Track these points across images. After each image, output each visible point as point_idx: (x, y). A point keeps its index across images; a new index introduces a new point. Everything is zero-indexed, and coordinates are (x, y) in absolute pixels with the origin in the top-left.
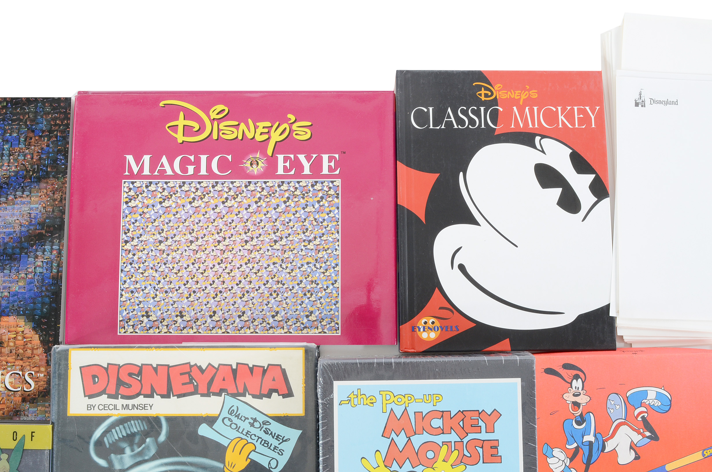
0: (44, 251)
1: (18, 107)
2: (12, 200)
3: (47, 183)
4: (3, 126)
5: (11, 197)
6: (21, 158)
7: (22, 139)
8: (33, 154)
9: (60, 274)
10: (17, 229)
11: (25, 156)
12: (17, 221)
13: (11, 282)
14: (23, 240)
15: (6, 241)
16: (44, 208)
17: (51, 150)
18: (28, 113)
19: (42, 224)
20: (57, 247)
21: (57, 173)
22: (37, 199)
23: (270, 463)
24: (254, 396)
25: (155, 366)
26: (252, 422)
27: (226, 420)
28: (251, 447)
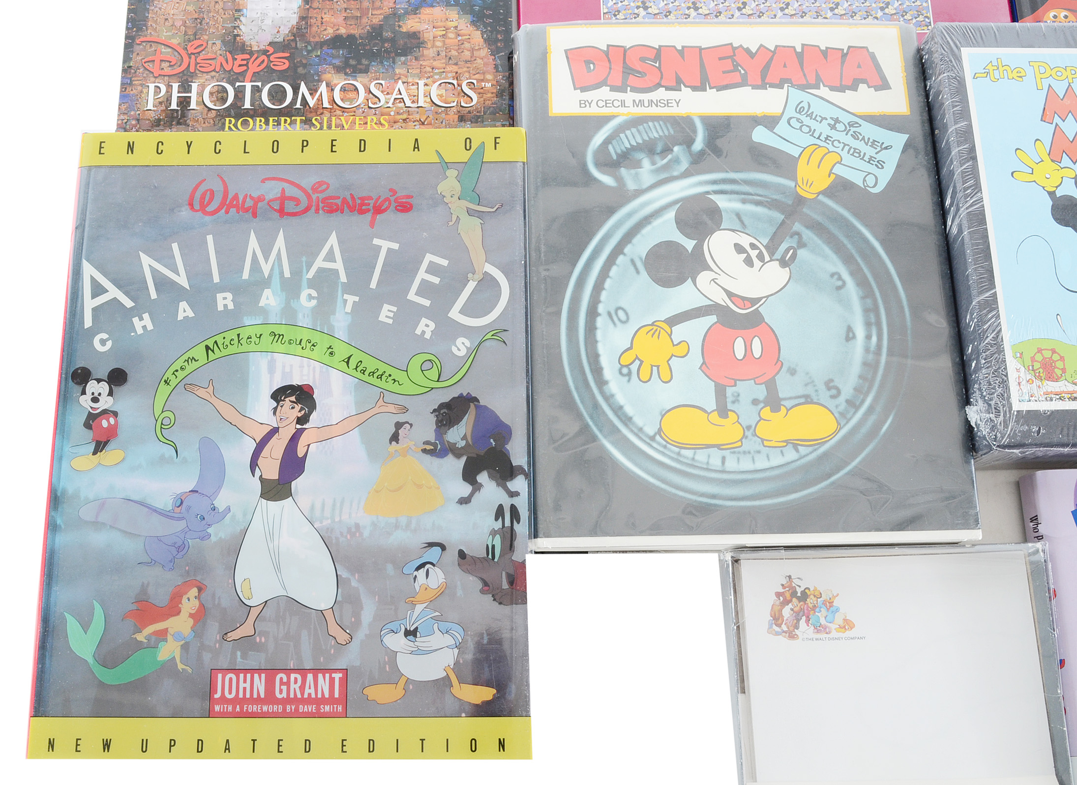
23: (864, 180)
24: (832, 89)
25: (679, 48)
26: (833, 123)
27: (793, 122)
28: (831, 159)
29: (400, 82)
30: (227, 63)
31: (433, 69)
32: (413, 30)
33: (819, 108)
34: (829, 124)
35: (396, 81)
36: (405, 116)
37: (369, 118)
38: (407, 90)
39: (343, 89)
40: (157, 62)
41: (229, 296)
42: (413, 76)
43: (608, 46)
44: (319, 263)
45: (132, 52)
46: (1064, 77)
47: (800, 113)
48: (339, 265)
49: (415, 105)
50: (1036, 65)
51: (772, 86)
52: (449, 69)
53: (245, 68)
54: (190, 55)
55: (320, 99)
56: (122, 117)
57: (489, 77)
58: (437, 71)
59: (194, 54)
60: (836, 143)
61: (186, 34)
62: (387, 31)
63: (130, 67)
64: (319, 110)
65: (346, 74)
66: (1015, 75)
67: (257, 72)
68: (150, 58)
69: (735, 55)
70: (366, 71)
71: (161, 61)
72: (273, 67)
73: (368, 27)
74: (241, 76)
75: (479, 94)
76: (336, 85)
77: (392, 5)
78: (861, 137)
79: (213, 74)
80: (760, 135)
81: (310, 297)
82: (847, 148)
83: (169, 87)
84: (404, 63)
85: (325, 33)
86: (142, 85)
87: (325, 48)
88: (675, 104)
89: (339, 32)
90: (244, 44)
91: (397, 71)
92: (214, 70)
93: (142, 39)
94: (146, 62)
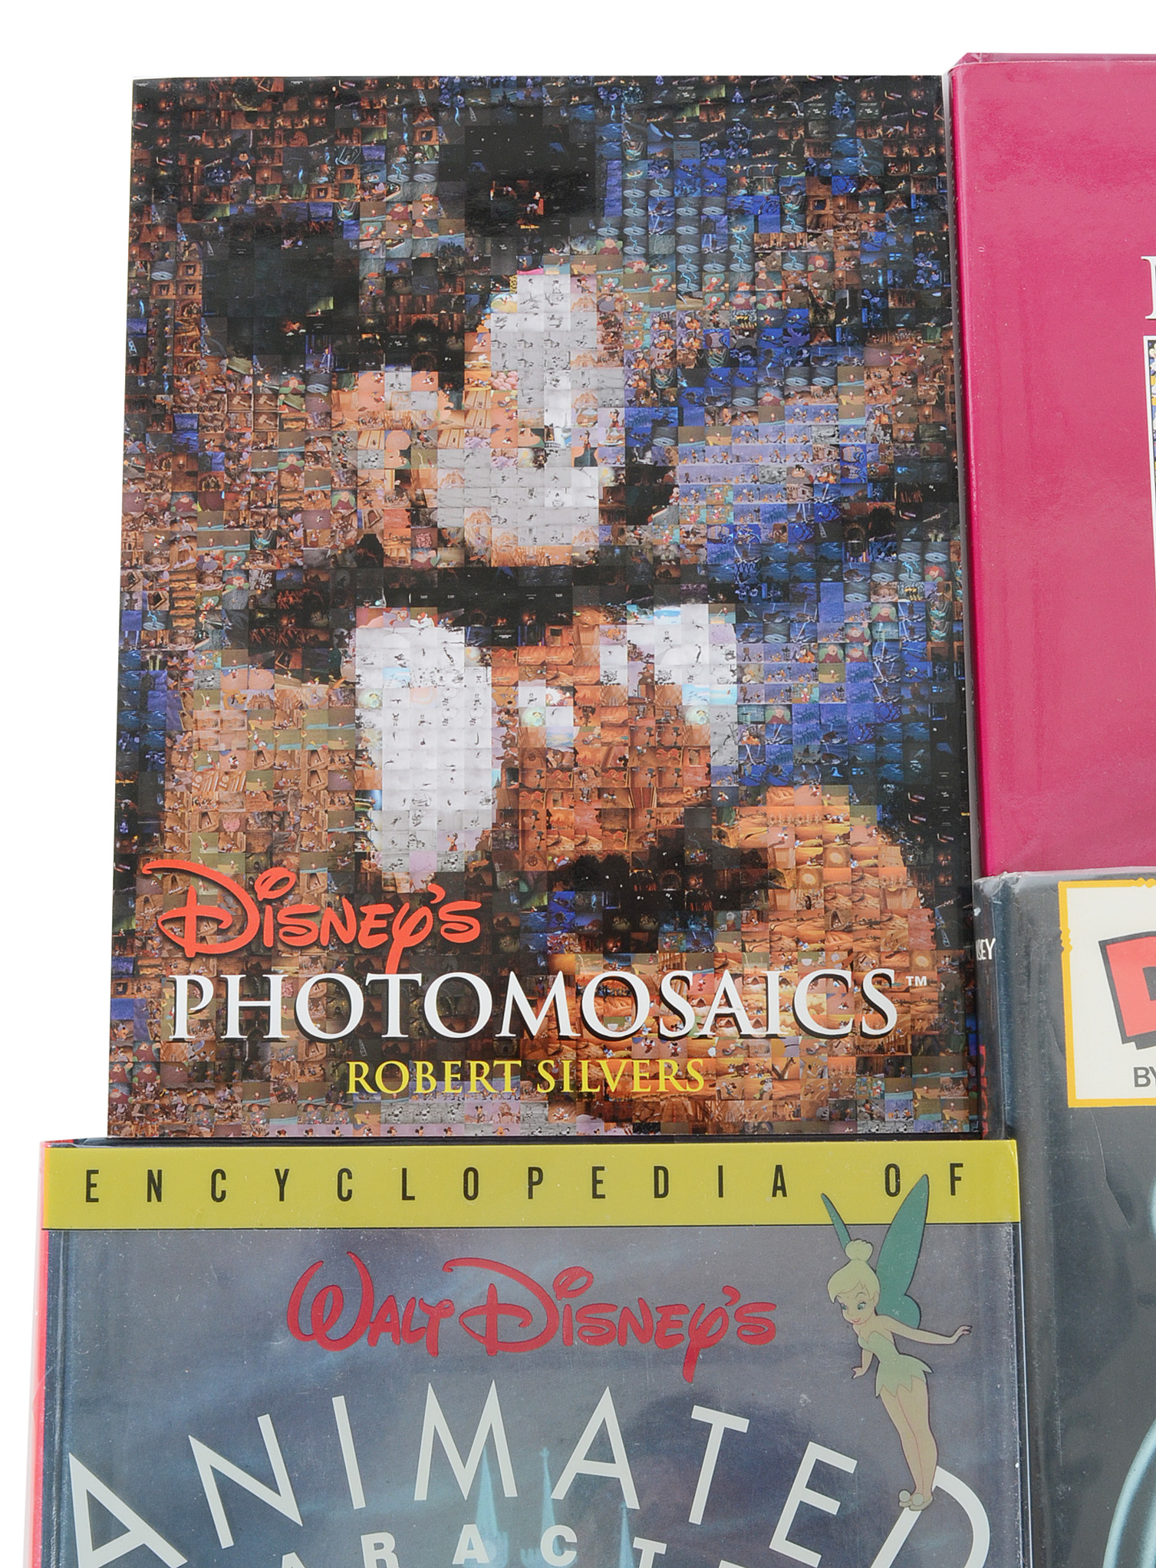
0: (898, 568)
1: (769, 103)
2: (775, 402)
3: (889, 347)
4: (721, 163)
5: (769, 395)
6: (793, 266)
7: (792, 207)
8: (832, 254)
9: (956, 644)
10: (800, 499)
11: (806, 260)
12: (796, 472)
13: (792, 673)
14: (823, 533)
15: (763, 538)
16: (885, 427)
17: (892, 242)
18: (804, 122)
19: (884, 482)
20: (942, 557)
21: (922, 312)
22: (859, 400)
30: (344, 924)
32: (749, 843)
36: (740, 1060)
39: (603, 992)
40: (191, 922)
42: (755, 957)
49: (761, 1031)
52: (833, 940)
53: (384, 937)
54: (262, 905)
55: (554, 1017)
56: (122, 1056)
57: (923, 961)
59: (268, 901)
61: (249, 851)
62: (694, 847)
63: (131, 933)
65: (607, 954)
67: (411, 949)
68: (176, 912)
71: (200, 919)
72: (446, 935)
73: (652, 837)
74: (376, 958)
75: (901, 1003)
77: (701, 781)
79: (315, 951)
83: (221, 984)
85: (556, 850)
86: (159, 978)
87: (558, 888)
89: (587, 848)
90: (378, 877)
91: (719, 947)
92: (317, 943)
93: (154, 864)
94: (164, 922)
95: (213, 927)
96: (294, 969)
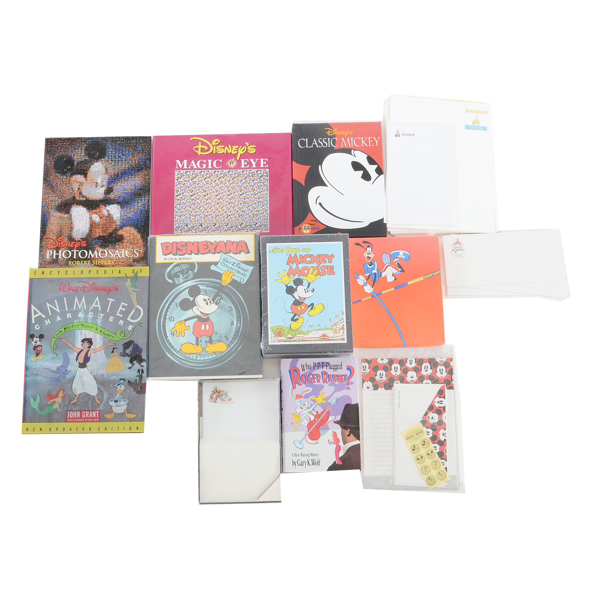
0: (142, 200)
1: (128, 141)
2: (127, 179)
3: (142, 172)
4: (122, 149)
5: (126, 178)
6: (130, 162)
7: (131, 154)
8: (135, 160)
9: (149, 209)
10: (130, 191)
11: (132, 161)
12: (129, 188)
13: (127, 213)
14: (132, 195)
15: (125, 196)
16: (141, 182)
17: (143, 159)
18: (133, 143)
19: (140, 189)
20: (147, 198)
21: (147, 167)
22: (138, 179)
23: (240, 280)
24: (234, 254)
25: (192, 242)
26: (233, 263)
27: (222, 263)
28: (232, 274)
29: (117, 250)
31: (126, 246)
32: (121, 234)
33: (230, 259)
34: (232, 264)
35: (116, 250)
36: (118, 260)
37: (108, 261)
38: (119, 252)
39: (101, 252)
40: (49, 244)
41: (70, 314)
42: (121, 248)
43: (173, 242)
44: (94, 305)
45: (42, 241)
46: (295, 251)
47: (224, 261)
48: (99, 306)
49: (121, 257)
50: (287, 248)
51: (217, 253)
52: (131, 246)
53: (74, 246)
54: (58, 242)
55: (95, 255)
56: (40, 261)
57: (142, 248)
58: (127, 247)
59: (59, 242)
60: (233, 270)
61: (57, 235)
62: (114, 234)
63: (42, 246)
64: (94, 258)
65: (102, 248)
66: (281, 251)
67: (78, 247)
69: (207, 244)
70: (108, 247)
71: (51, 244)
72: (82, 246)
73: (108, 233)
74: (73, 248)
75: (139, 253)
76: (99, 251)
77: (115, 226)
78: (240, 268)
79: (65, 248)
80: (213, 268)
81: (91, 314)
82: (236, 271)
83: (53, 252)
84: (118, 244)
85: (96, 235)
86: (45, 251)
87: (96, 240)
88: (190, 259)
89: (100, 235)
90: (73, 239)
91: (116, 247)
92: (65, 247)
94: (46, 244)
95: (52, 245)
96: (62, 250)
